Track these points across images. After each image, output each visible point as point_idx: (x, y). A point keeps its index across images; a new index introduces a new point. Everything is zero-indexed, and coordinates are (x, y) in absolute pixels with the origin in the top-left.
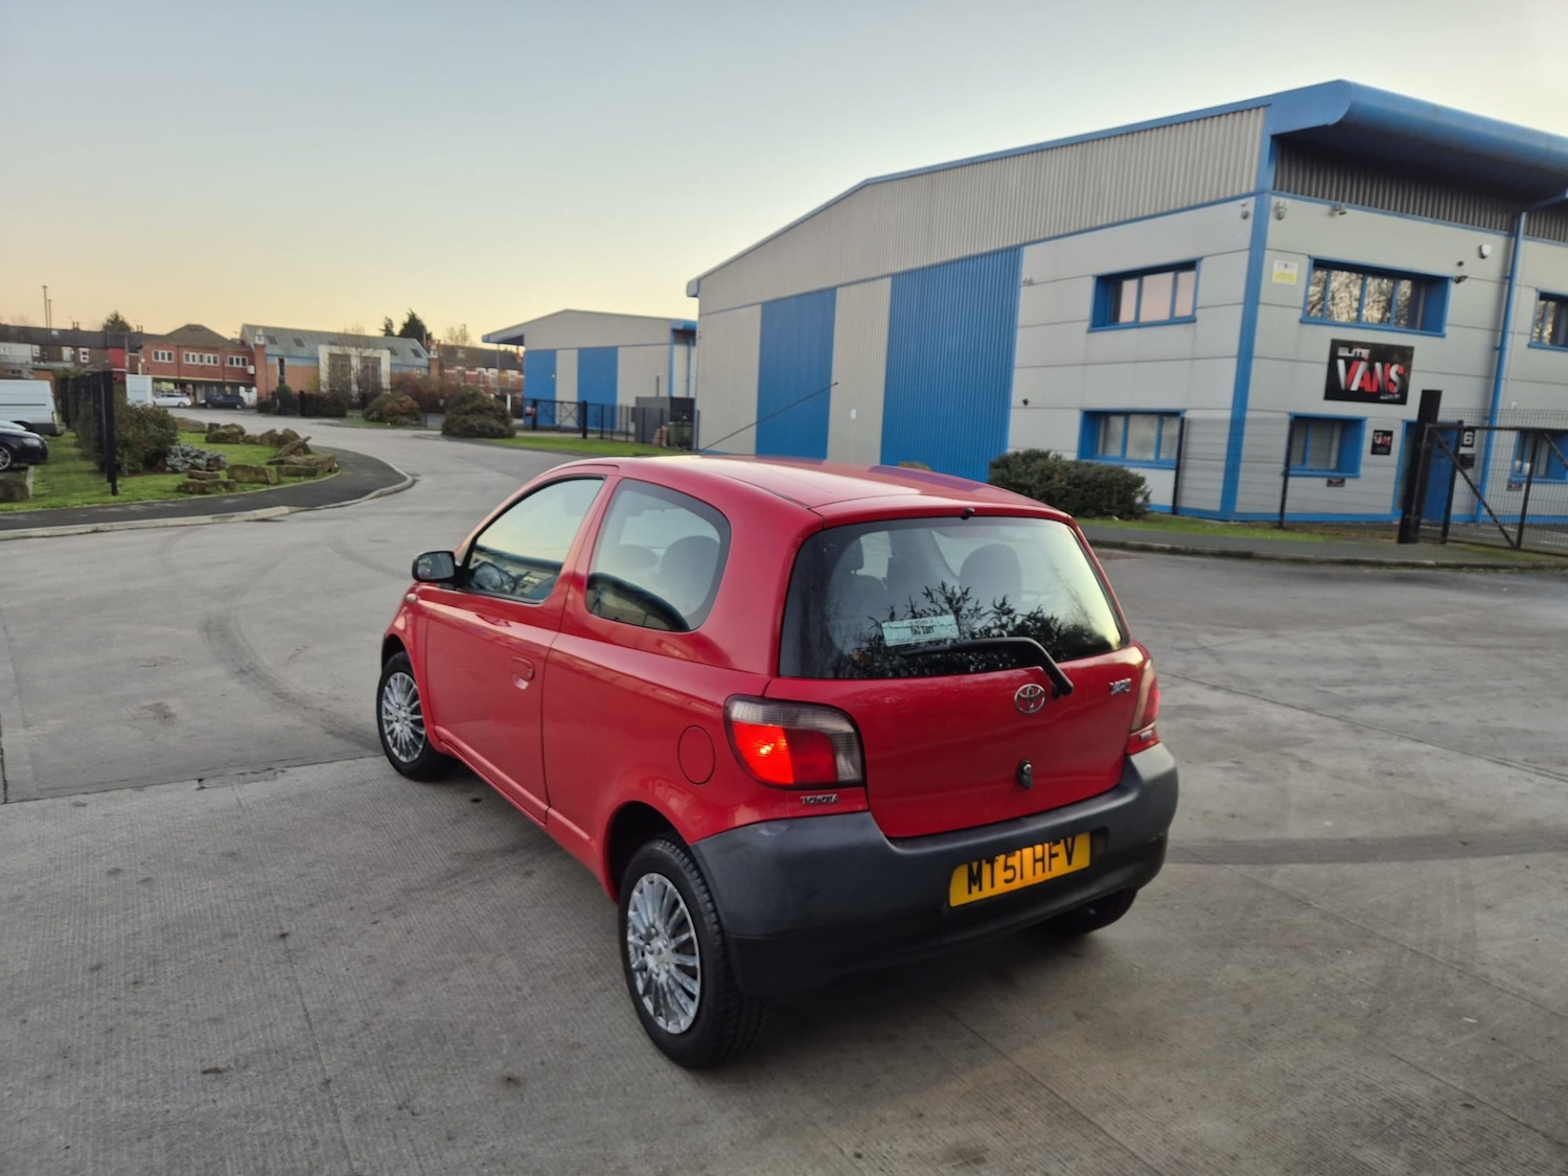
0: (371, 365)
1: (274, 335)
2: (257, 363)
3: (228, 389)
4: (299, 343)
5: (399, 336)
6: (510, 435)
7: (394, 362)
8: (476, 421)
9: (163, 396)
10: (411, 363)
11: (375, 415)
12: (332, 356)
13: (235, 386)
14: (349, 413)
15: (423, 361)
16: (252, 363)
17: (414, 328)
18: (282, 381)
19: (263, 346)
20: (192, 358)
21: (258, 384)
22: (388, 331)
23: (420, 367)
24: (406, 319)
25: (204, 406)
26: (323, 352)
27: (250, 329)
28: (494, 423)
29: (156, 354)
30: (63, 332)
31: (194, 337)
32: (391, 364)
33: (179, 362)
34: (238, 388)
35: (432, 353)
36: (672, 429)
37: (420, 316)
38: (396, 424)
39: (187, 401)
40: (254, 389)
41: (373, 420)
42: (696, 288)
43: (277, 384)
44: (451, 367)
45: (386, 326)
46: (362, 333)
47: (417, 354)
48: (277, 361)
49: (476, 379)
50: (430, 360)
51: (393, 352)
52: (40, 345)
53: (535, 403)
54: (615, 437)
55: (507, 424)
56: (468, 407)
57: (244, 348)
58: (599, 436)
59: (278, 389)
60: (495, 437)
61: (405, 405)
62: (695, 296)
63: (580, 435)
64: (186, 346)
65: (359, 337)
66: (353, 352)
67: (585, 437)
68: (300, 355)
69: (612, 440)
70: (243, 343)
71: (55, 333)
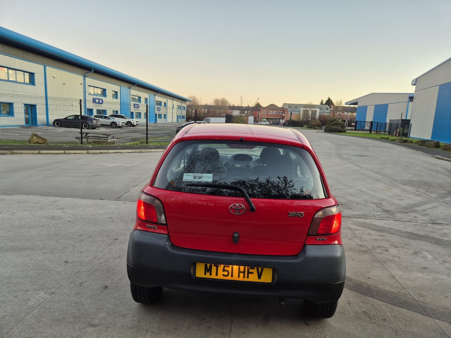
0: (314, 113)
1: (290, 106)
2: (285, 113)
3: (278, 120)
4: (296, 107)
5: (324, 104)
6: (345, 132)
7: (320, 111)
8: (334, 127)
9: (263, 122)
10: (325, 112)
11: (310, 126)
12: (304, 110)
13: (279, 119)
14: (304, 126)
15: (329, 111)
16: (284, 113)
17: (329, 102)
18: (291, 118)
19: (287, 109)
20: (271, 113)
21: (285, 118)
22: (322, 103)
23: (327, 113)
24: (327, 100)
25: (272, 124)
26: (302, 110)
27: (285, 104)
28: (340, 128)
29: (263, 111)
30: (246, 107)
31: (272, 107)
32: (319, 112)
33: (268, 114)
34: (280, 120)
35: (331, 109)
36: (401, 130)
37: (331, 98)
38: (314, 129)
39: (268, 123)
40: (284, 120)
41: (309, 128)
42: (415, 83)
43: (290, 119)
44: (337, 112)
45: (321, 102)
46: (312, 104)
47: (327, 109)
48: (290, 113)
49: (344, 116)
50: (331, 111)
51: (321, 109)
52: (241, 110)
53: (356, 122)
54: (381, 133)
55: (344, 128)
56: (333, 123)
57: (283, 110)
58: (376, 132)
59: (289, 120)
60: (339, 132)
61: (317, 123)
62: (414, 85)
63: (369, 132)
64: (270, 110)
65: (310, 105)
66: (308, 109)
67: (371, 132)
68: (296, 111)
69: (380, 133)
70: (283, 108)
71: (244, 107)
